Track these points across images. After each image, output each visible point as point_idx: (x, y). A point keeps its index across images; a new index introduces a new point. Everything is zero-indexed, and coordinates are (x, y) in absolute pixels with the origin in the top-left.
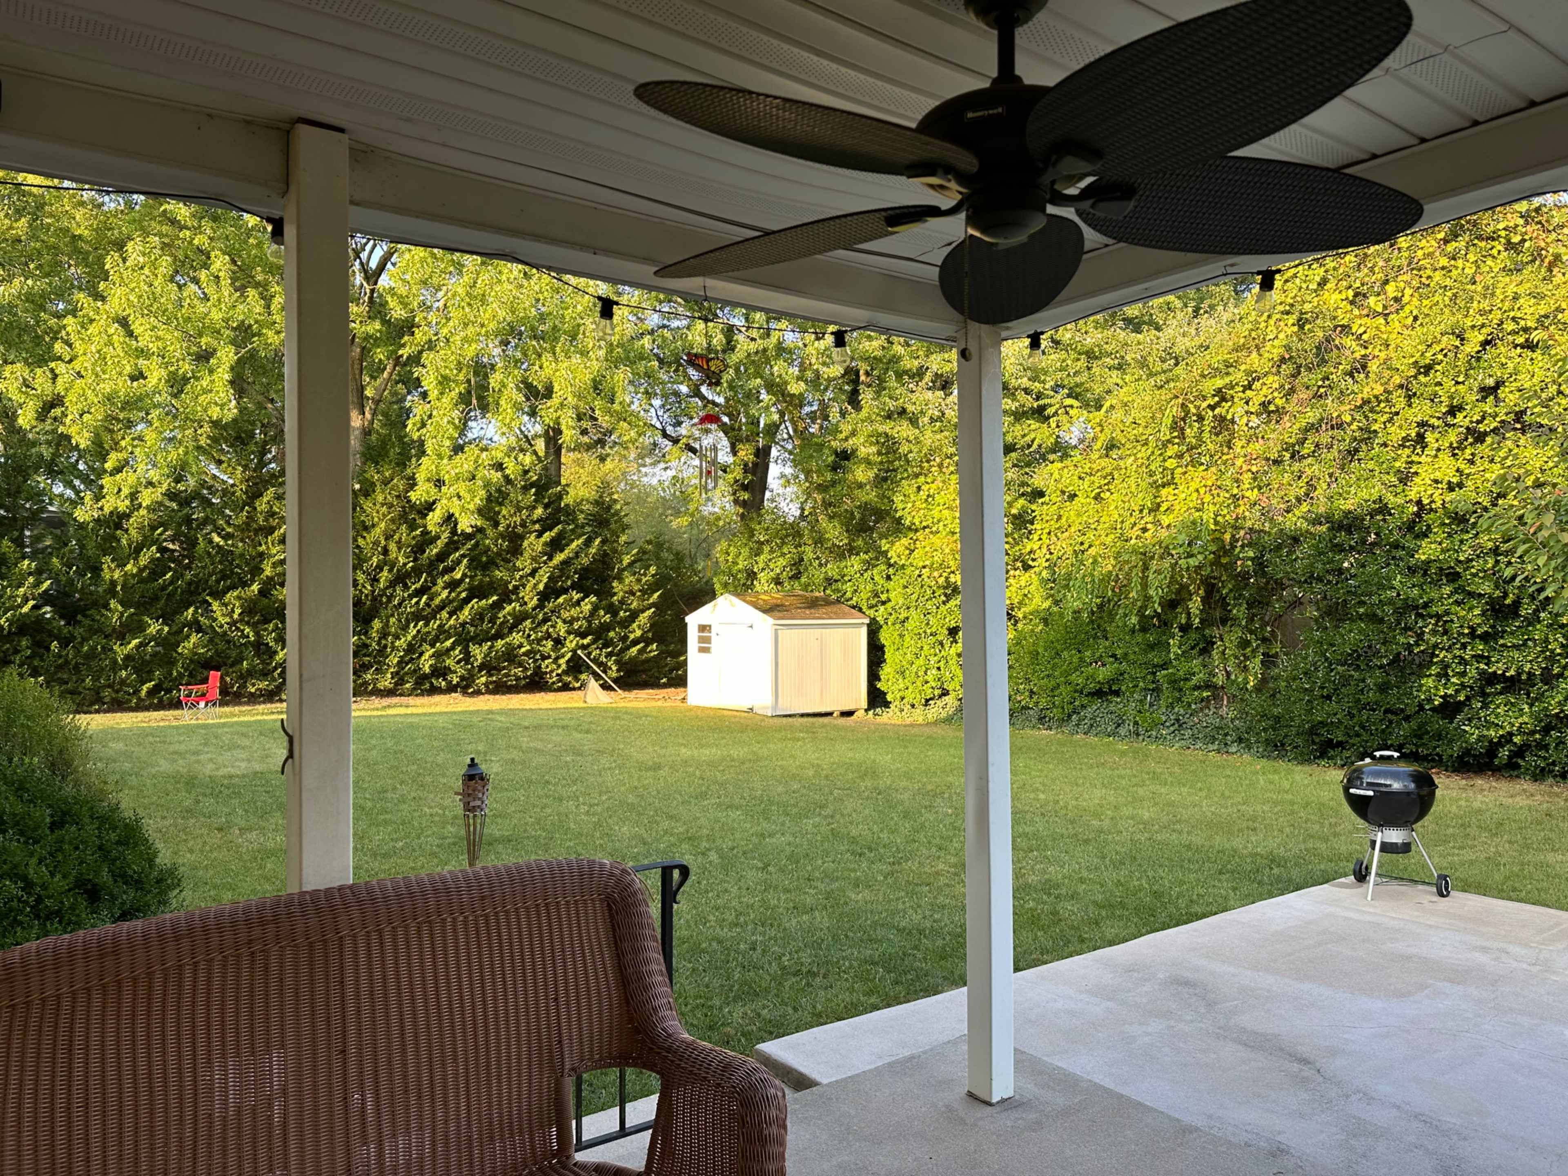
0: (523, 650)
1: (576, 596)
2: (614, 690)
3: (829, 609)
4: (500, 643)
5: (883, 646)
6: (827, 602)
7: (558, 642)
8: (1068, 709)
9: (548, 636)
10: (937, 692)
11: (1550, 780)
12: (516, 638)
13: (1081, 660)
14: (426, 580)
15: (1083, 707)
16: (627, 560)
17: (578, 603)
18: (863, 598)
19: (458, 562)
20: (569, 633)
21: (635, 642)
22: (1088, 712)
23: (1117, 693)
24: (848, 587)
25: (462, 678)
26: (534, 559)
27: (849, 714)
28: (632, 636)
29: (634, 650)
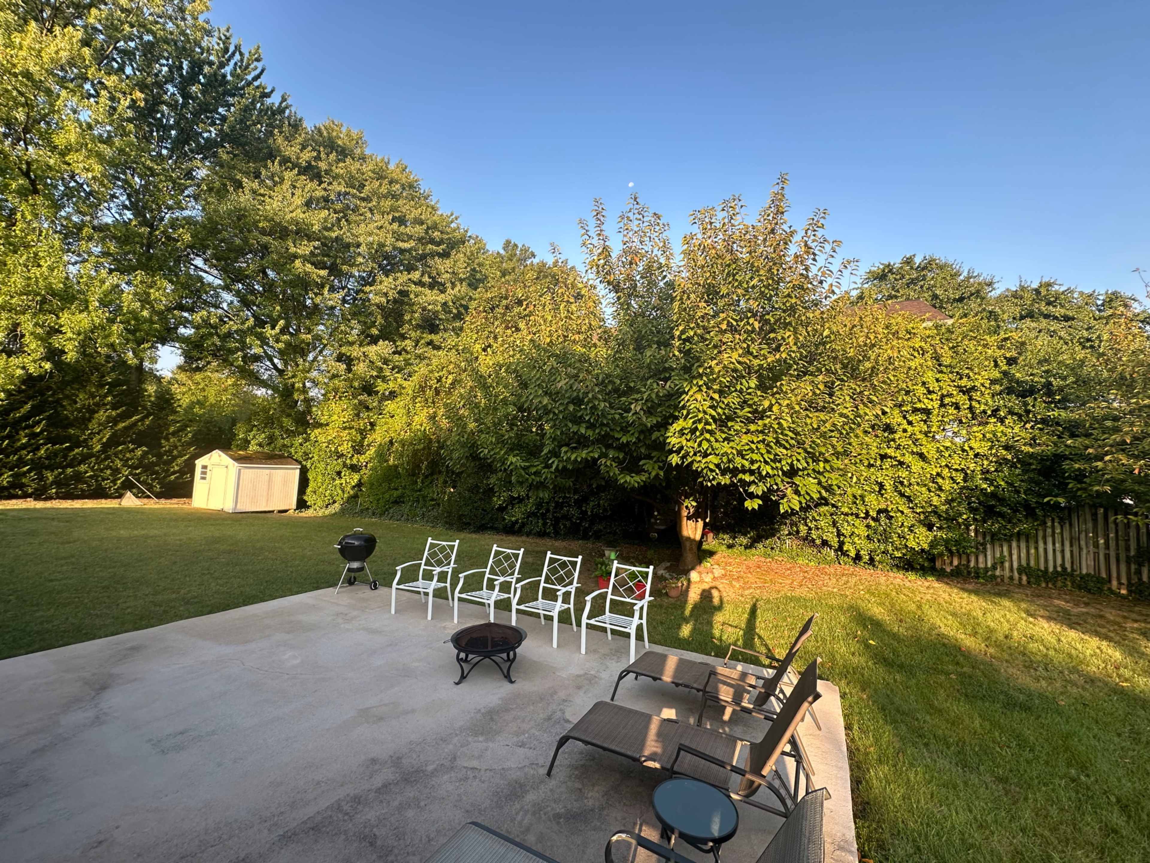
0: (88, 474)
1: (131, 446)
2: (150, 497)
3: (283, 460)
4: (69, 470)
5: (308, 479)
6: (282, 457)
7: (116, 471)
8: (384, 509)
9: (108, 467)
10: (331, 501)
11: (531, 537)
12: (83, 468)
13: (389, 488)
14: (10, 431)
15: (390, 508)
16: (172, 429)
17: (133, 451)
18: (298, 456)
19: (39, 423)
20: (123, 466)
21: (174, 473)
22: (391, 511)
23: (403, 502)
24: (292, 450)
25: (36, 489)
26: (100, 424)
27: (286, 511)
28: (172, 470)
29: (173, 477)
